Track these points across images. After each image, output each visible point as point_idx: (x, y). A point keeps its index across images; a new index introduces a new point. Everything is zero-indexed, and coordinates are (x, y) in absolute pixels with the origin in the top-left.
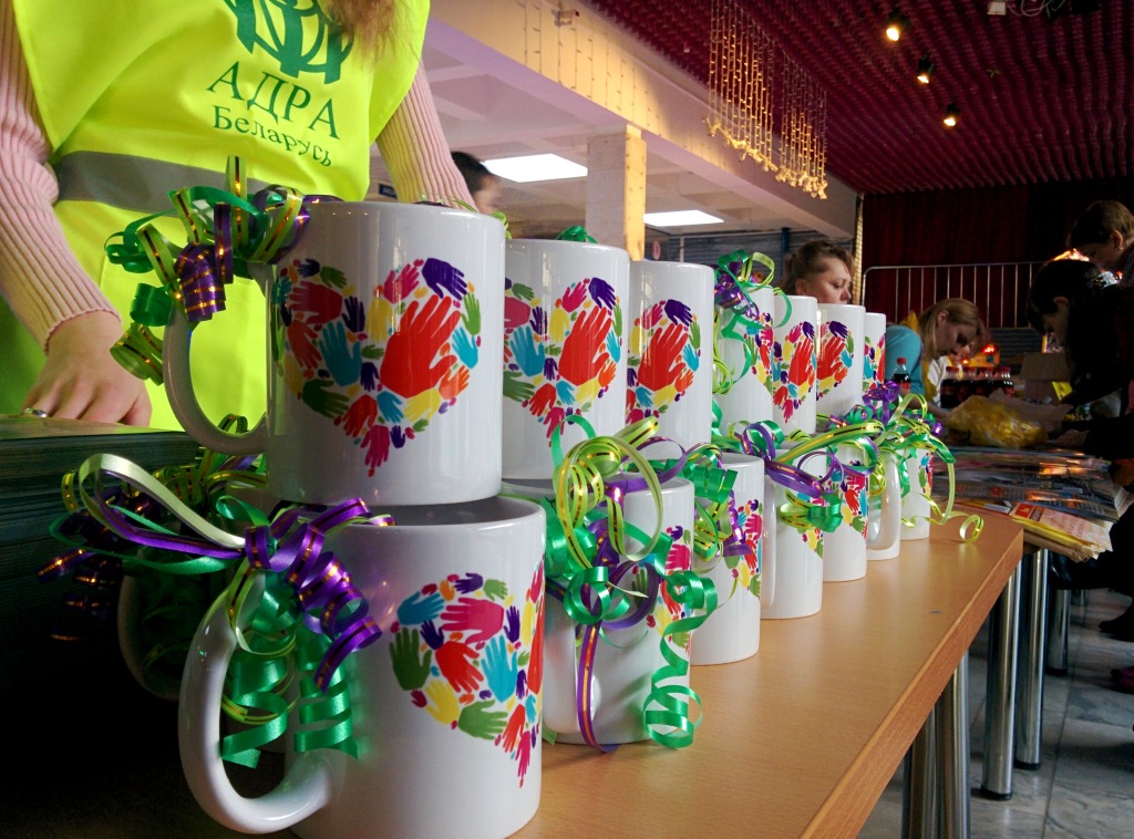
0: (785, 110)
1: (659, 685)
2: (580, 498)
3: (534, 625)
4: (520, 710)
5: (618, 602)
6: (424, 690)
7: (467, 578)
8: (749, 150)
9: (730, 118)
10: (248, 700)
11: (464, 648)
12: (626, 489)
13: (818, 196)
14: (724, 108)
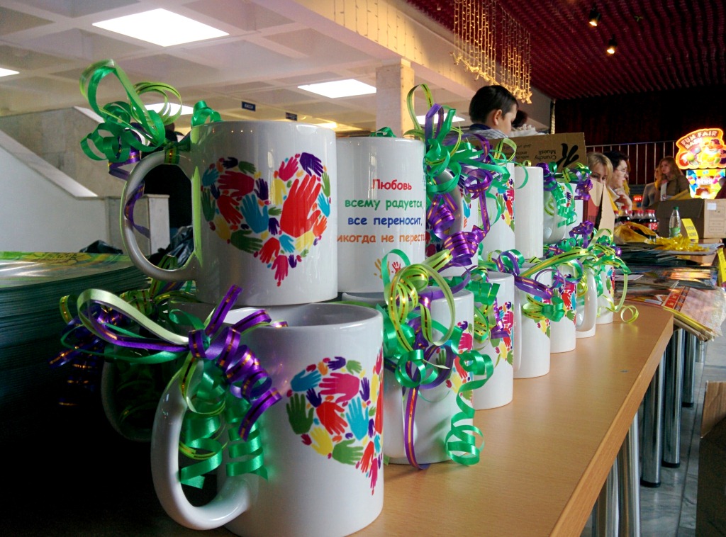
0: (504, 46)
1: (456, 424)
2: (404, 306)
3: (378, 389)
4: (371, 445)
5: (431, 372)
6: (309, 434)
7: (335, 360)
8: (481, 73)
9: (468, 52)
10: (195, 444)
11: (334, 406)
12: (431, 298)
13: (526, 102)
14: (464, 46)
